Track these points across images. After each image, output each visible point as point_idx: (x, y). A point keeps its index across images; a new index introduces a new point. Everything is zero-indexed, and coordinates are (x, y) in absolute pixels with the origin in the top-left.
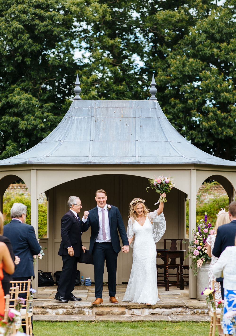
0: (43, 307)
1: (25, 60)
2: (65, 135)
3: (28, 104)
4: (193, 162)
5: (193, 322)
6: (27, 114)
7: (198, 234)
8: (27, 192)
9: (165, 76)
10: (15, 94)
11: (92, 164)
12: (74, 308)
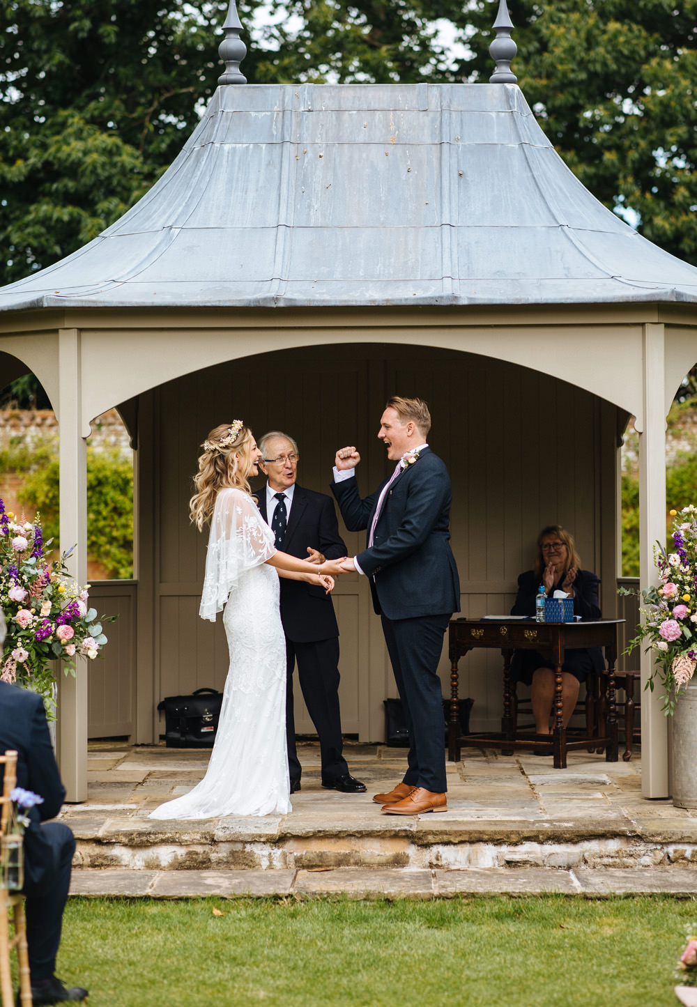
0: (98, 841)
1: (101, 30)
2: (187, 205)
3: (107, 167)
4: (653, 295)
5: (666, 896)
6: (106, 198)
7: (675, 559)
8: (101, 434)
9: (533, 77)
10: (70, 135)
11: (281, 304)
12: (214, 842)
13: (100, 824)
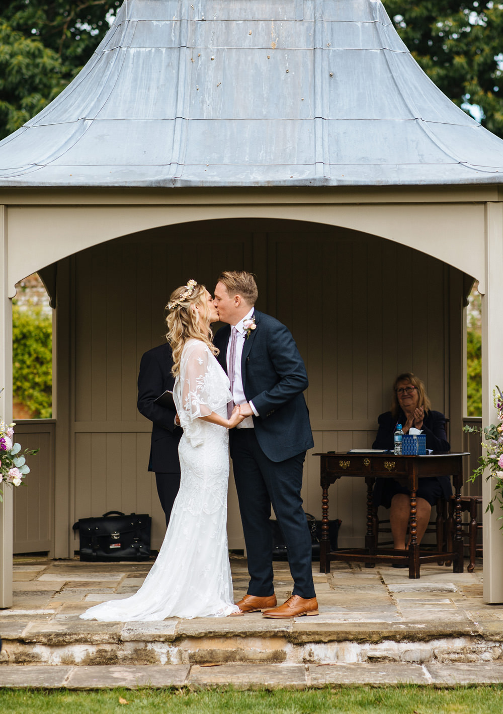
2: (98, 100)
3: (31, 68)
4: (494, 178)
6: (30, 94)
8: (25, 295)
12: (120, 641)
13: (23, 626)
